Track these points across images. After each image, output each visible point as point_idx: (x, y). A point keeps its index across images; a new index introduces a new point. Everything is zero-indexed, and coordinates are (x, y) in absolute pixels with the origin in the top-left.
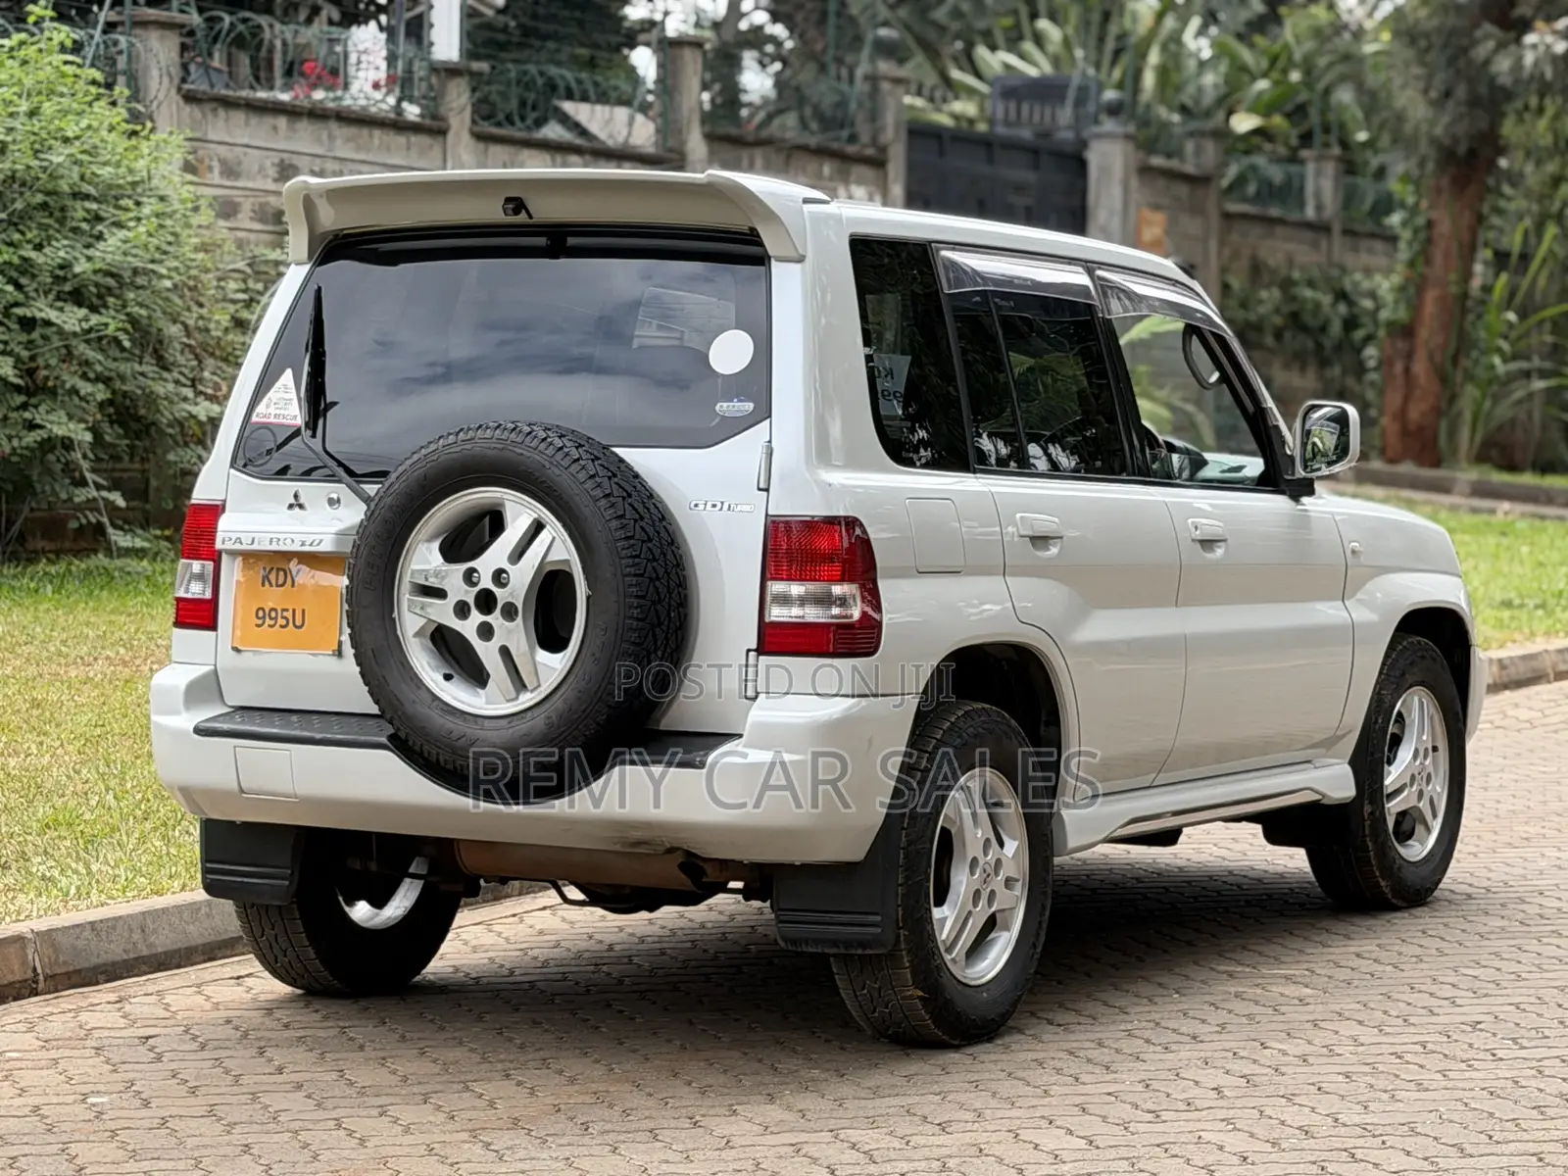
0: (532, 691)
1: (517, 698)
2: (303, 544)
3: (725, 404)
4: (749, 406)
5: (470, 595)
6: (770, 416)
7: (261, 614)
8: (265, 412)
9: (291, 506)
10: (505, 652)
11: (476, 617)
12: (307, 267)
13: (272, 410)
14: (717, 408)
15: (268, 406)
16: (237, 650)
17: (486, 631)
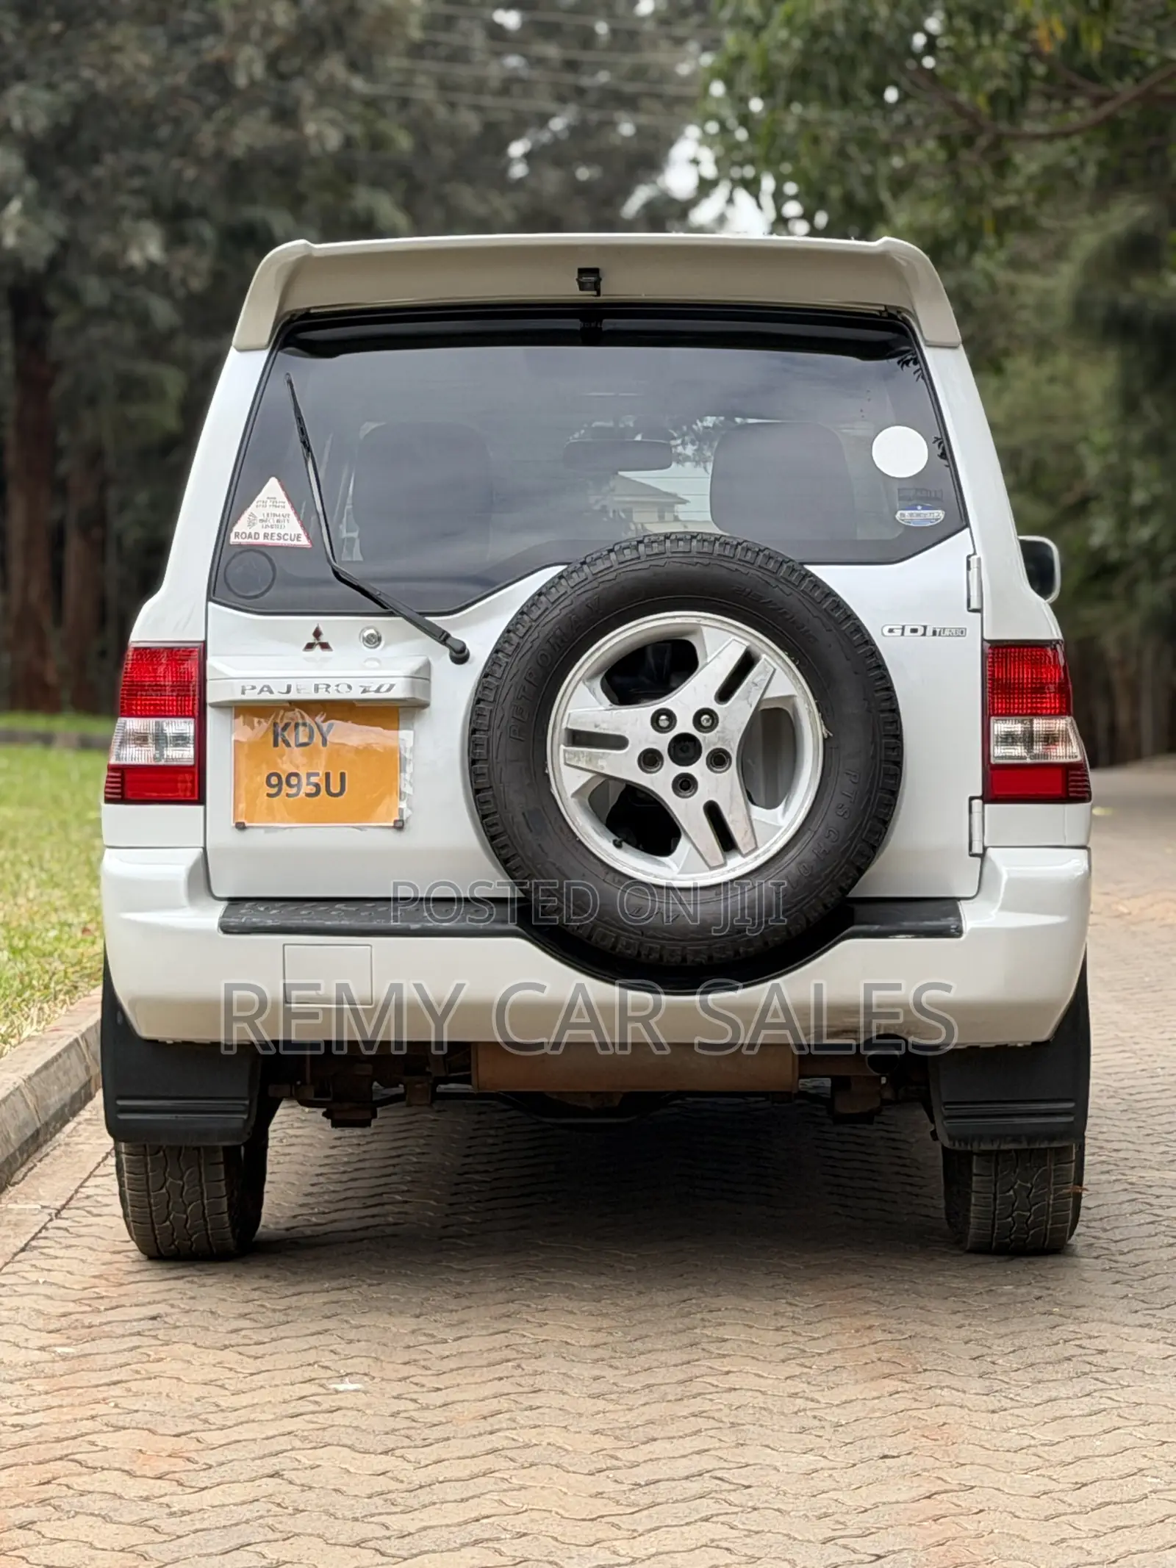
0: (744, 856)
1: (724, 864)
2: (364, 691)
3: (907, 513)
4: (939, 514)
5: (661, 742)
6: (967, 525)
7: (274, 780)
8: (247, 530)
9: (310, 646)
10: (713, 812)
11: (670, 770)
12: (265, 354)
13: (258, 528)
14: (898, 516)
15: (251, 524)
16: (241, 827)
17: (685, 785)
